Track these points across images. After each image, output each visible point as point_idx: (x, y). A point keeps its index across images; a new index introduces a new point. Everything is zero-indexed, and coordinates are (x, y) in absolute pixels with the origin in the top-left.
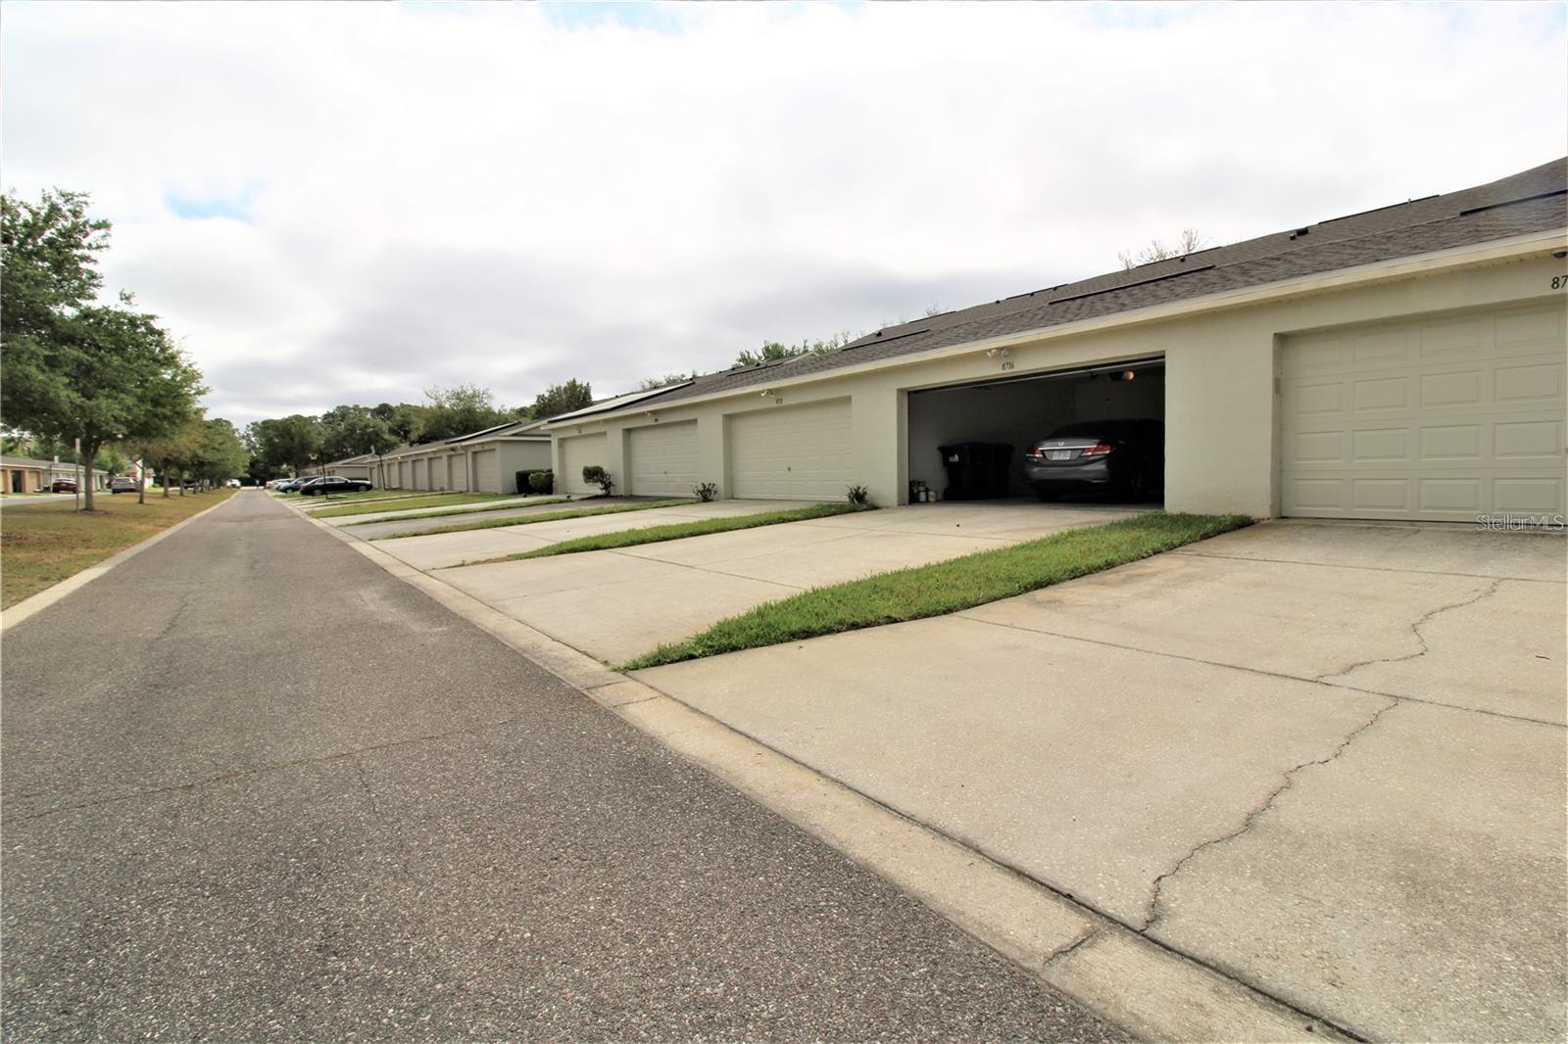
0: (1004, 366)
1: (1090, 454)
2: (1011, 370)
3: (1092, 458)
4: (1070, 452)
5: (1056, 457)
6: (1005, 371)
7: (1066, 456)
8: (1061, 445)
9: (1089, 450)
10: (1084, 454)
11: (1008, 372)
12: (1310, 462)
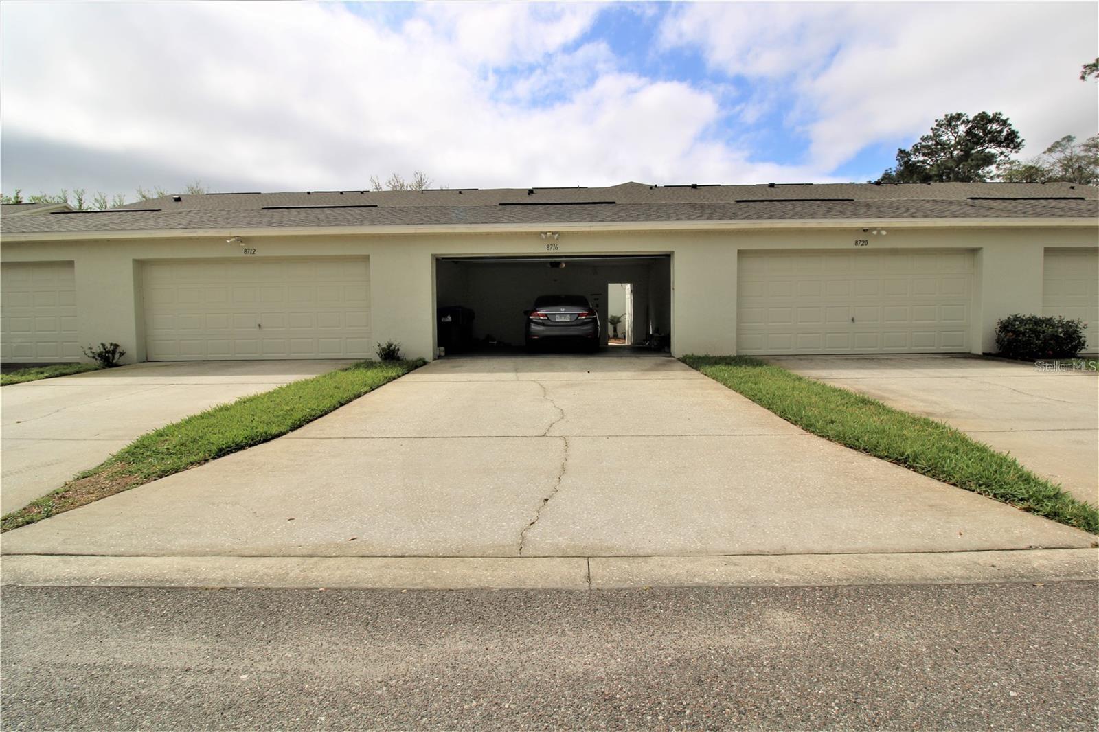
0: (548, 247)
1: (584, 317)
2: (555, 251)
3: (585, 321)
4: (568, 316)
5: (558, 319)
6: (549, 251)
7: (568, 319)
8: (562, 310)
9: (582, 315)
10: (579, 318)
11: (552, 252)
12: (754, 324)
